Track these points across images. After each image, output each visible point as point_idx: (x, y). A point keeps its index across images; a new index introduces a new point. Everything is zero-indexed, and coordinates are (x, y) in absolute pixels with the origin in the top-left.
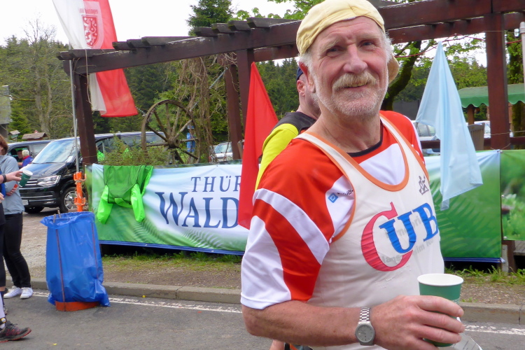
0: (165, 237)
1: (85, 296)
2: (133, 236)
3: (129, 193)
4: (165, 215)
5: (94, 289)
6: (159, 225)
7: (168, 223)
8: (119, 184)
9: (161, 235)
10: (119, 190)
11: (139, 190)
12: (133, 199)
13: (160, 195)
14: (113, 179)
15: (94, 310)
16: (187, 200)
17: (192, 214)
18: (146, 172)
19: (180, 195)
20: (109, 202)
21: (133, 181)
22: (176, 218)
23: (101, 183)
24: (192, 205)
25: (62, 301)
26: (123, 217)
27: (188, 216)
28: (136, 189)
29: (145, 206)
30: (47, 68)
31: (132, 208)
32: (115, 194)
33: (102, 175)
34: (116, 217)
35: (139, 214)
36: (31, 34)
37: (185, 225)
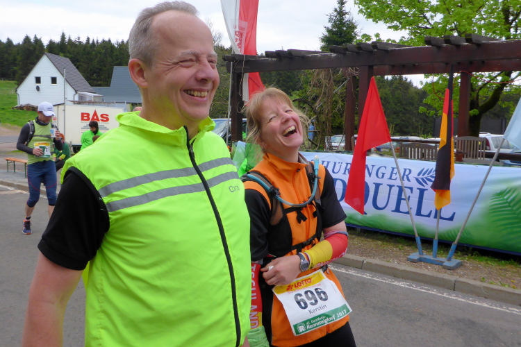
14: (251, 154)
33: (244, 150)
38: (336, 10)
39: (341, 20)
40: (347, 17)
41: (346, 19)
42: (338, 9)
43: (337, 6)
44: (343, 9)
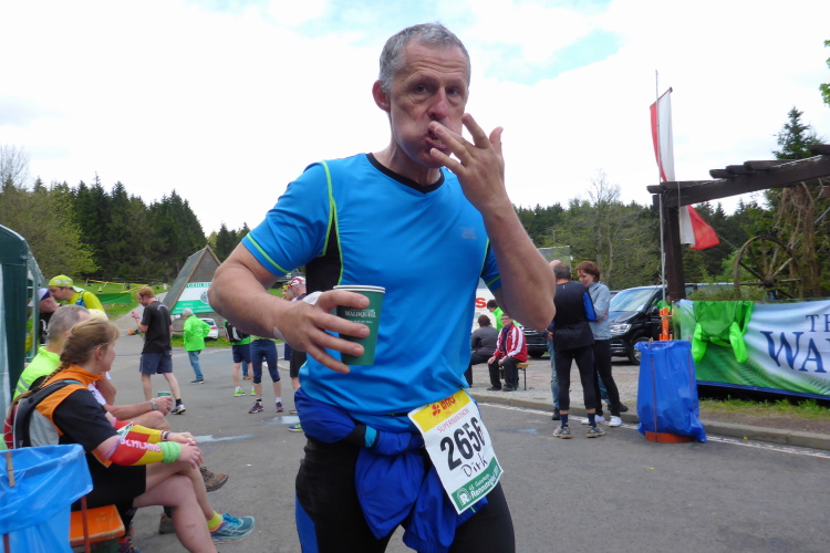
0: (778, 381)
1: (679, 428)
2: (737, 379)
3: (727, 331)
4: (774, 357)
5: (690, 423)
6: (769, 368)
7: (779, 365)
8: (713, 322)
9: (773, 379)
10: (715, 328)
11: (738, 328)
12: (732, 338)
13: (767, 335)
14: (705, 316)
15: (689, 445)
16: (804, 341)
17: (813, 356)
18: (744, 308)
19: (795, 336)
20: (703, 341)
21: (731, 318)
22: (791, 362)
23: (692, 321)
24: (812, 346)
25: (654, 431)
26: (722, 357)
27: (808, 359)
28: (735, 328)
29: (748, 346)
30: (609, 227)
31: (731, 348)
32: (710, 332)
33: (692, 311)
34: (714, 357)
35: (741, 355)
36: (595, 195)
37: (803, 369)
38: (787, 126)
39: (798, 139)
40: (806, 134)
41: (805, 137)
42: (791, 125)
43: (789, 121)
44: (799, 123)
